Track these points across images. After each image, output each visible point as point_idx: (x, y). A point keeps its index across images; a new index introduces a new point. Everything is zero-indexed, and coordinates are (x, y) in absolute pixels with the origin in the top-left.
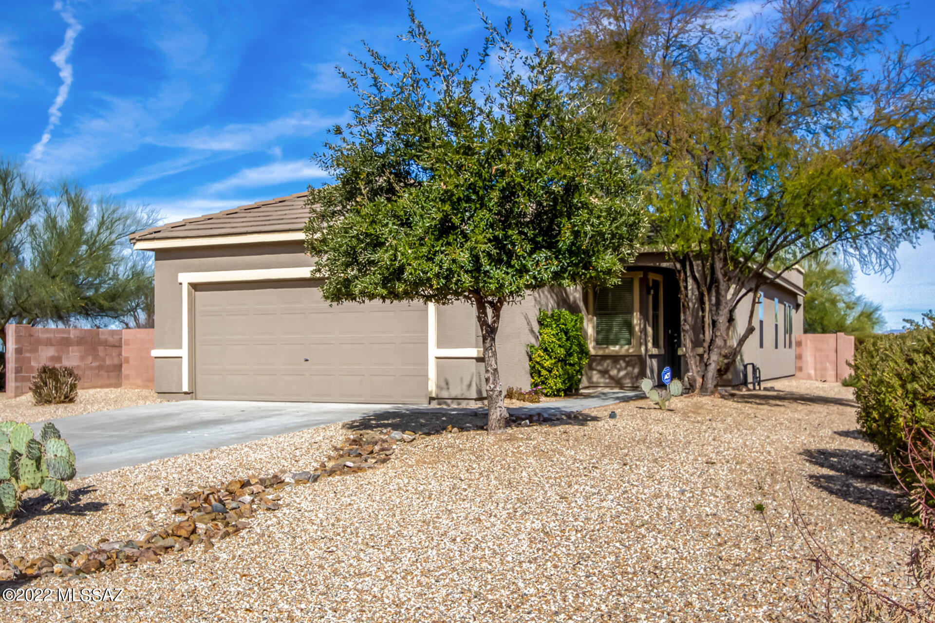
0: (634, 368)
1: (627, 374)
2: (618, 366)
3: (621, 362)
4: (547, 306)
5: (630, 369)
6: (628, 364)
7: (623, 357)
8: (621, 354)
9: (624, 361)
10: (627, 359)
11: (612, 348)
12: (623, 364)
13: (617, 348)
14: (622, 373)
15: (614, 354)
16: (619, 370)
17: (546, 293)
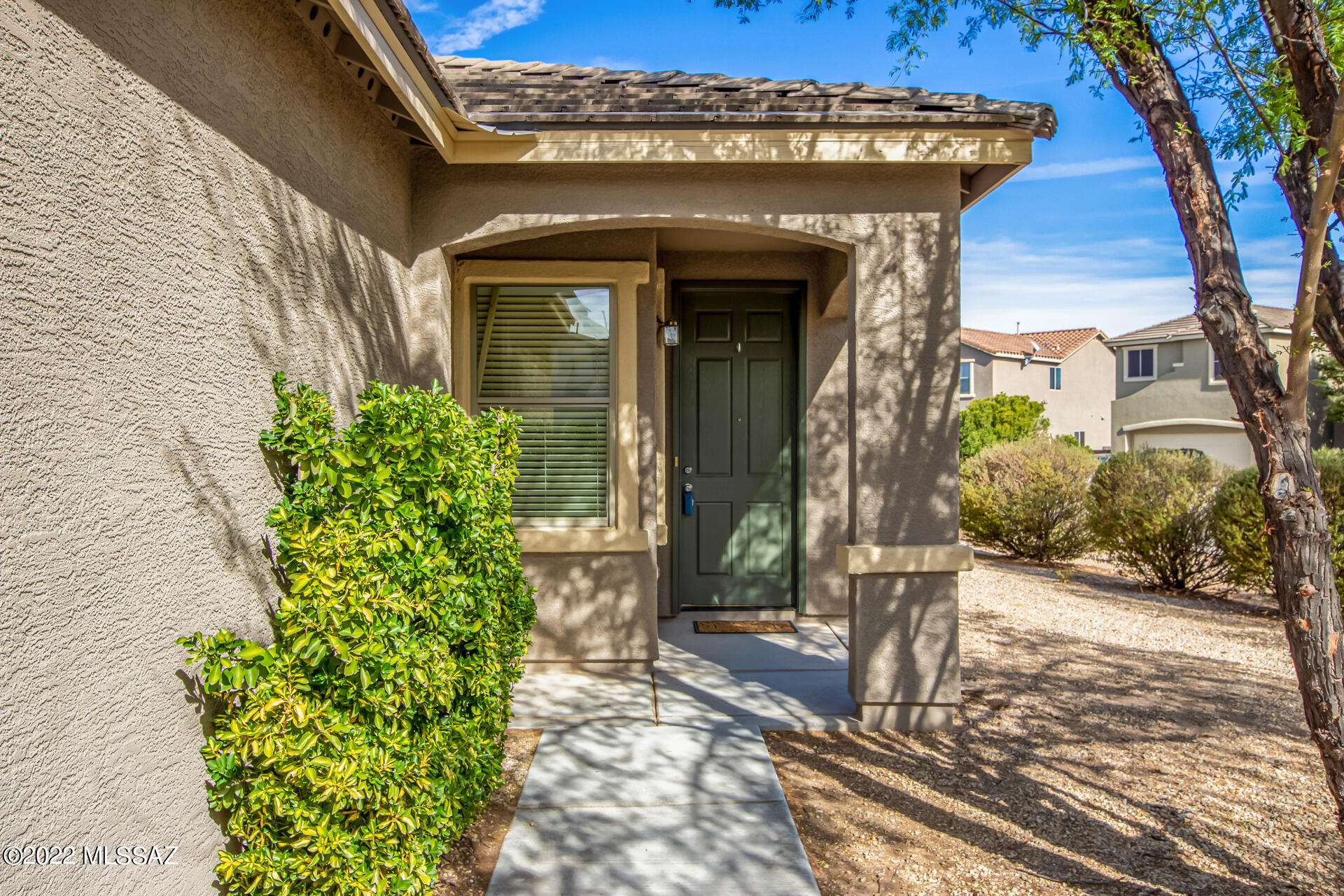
0: (619, 595)
1: (598, 614)
2: (565, 589)
3: (576, 573)
4: (322, 374)
5: (605, 597)
6: (600, 580)
7: (584, 559)
8: (574, 548)
9: (587, 571)
10: (595, 564)
11: (543, 526)
12: (584, 584)
13: (562, 525)
14: (582, 612)
15: (552, 547)
16: (569, 602)
17: (319, 309)
